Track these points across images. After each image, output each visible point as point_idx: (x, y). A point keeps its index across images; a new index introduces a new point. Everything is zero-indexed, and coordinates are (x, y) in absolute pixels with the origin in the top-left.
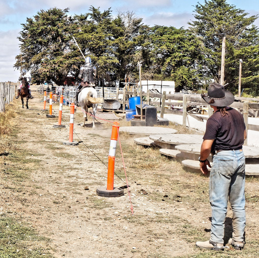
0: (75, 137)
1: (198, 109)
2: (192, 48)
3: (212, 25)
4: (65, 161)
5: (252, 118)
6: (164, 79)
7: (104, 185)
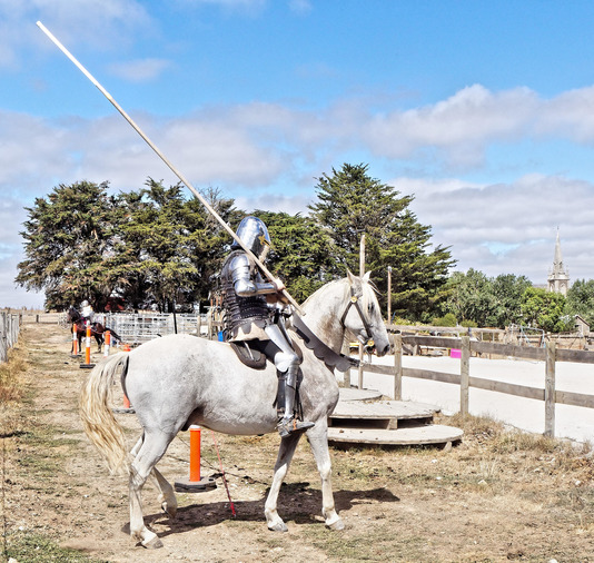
2: (315, 247)
3: (345, 211)
5: (409, 357)
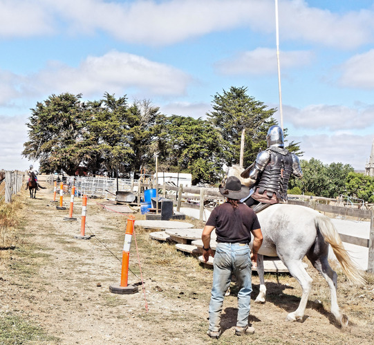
0: (87, 230)
1: (215, 203)
3: (231, 117)
4: (76, 256)
6: (180, 171)
7: (117, 281)
